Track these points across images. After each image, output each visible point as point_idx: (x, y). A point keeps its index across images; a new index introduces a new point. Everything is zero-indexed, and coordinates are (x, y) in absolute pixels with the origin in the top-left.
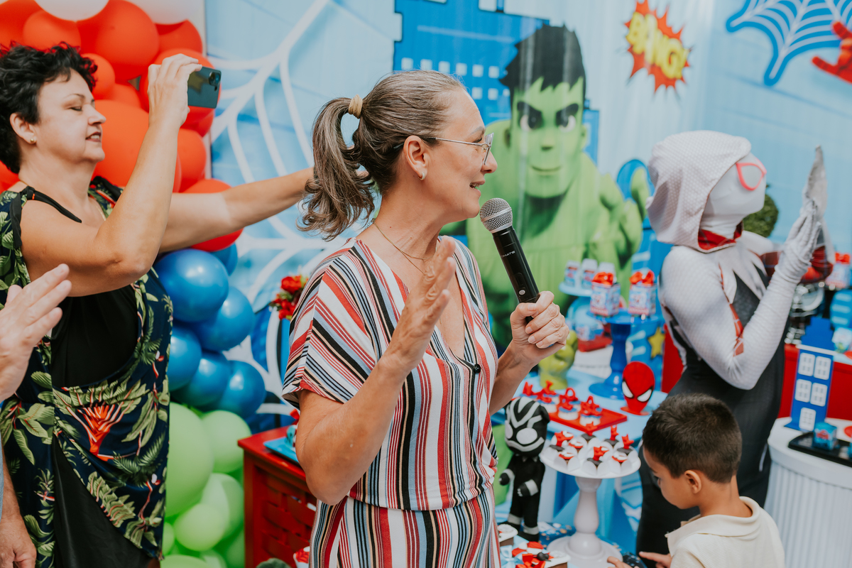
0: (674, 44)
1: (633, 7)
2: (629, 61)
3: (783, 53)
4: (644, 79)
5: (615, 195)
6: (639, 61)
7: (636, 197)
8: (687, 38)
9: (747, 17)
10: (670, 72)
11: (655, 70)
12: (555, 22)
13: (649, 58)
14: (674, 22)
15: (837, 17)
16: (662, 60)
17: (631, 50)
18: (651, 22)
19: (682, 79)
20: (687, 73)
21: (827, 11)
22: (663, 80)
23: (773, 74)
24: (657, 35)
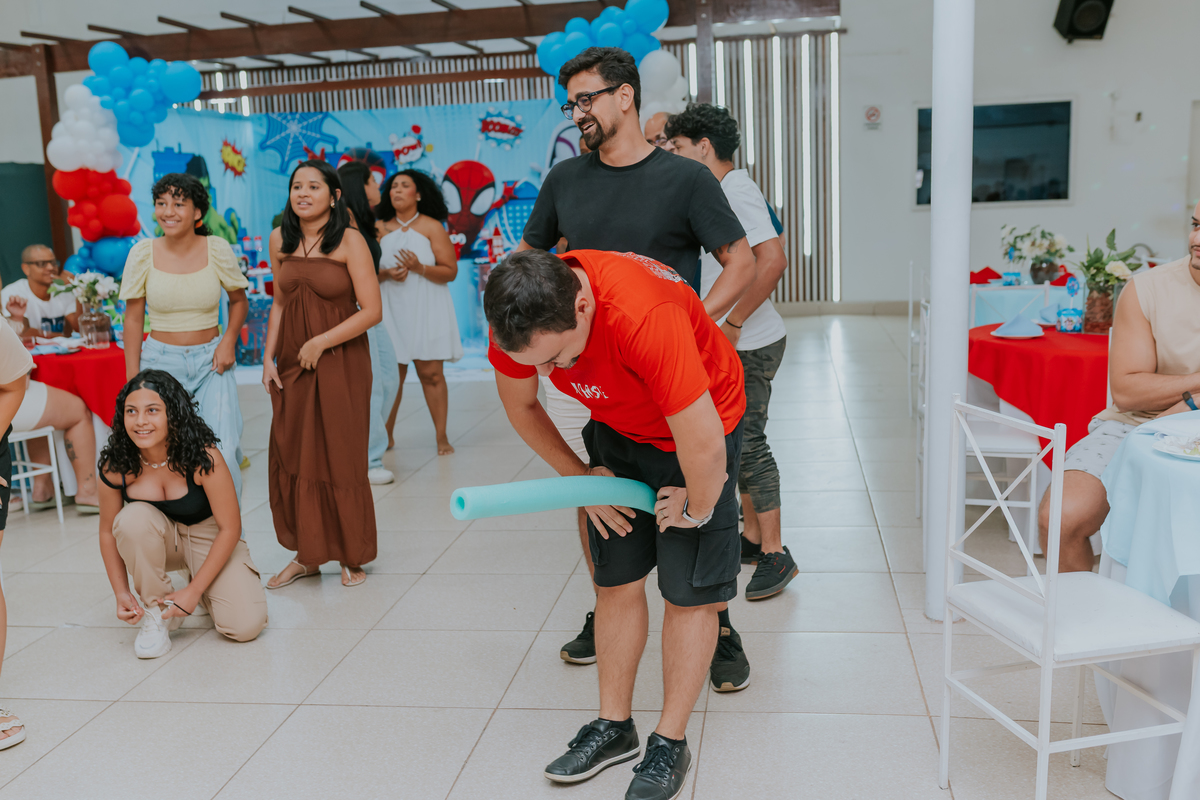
0: (239, 157)
1: (221, 144)
2: (223, 167)
3: (286, 159)
4: (230, 173)
5: (225, 223)
6: (227, 166)
7: (232, 224)
8: (245, 153)
9: (268, 143)
10: (239, 169)
11: (233, 169)
12: (197, 154)
13: (230, 164)
14: (238, 148)
15: (304, 144)
16: (235, 164)
17: (223, 161)
18: (229, 149)
19: (244, 171)
20: (246, 169)
21: (300, 142)
22: (237, 173)
23: (284, 167)
24: (232, 154)
